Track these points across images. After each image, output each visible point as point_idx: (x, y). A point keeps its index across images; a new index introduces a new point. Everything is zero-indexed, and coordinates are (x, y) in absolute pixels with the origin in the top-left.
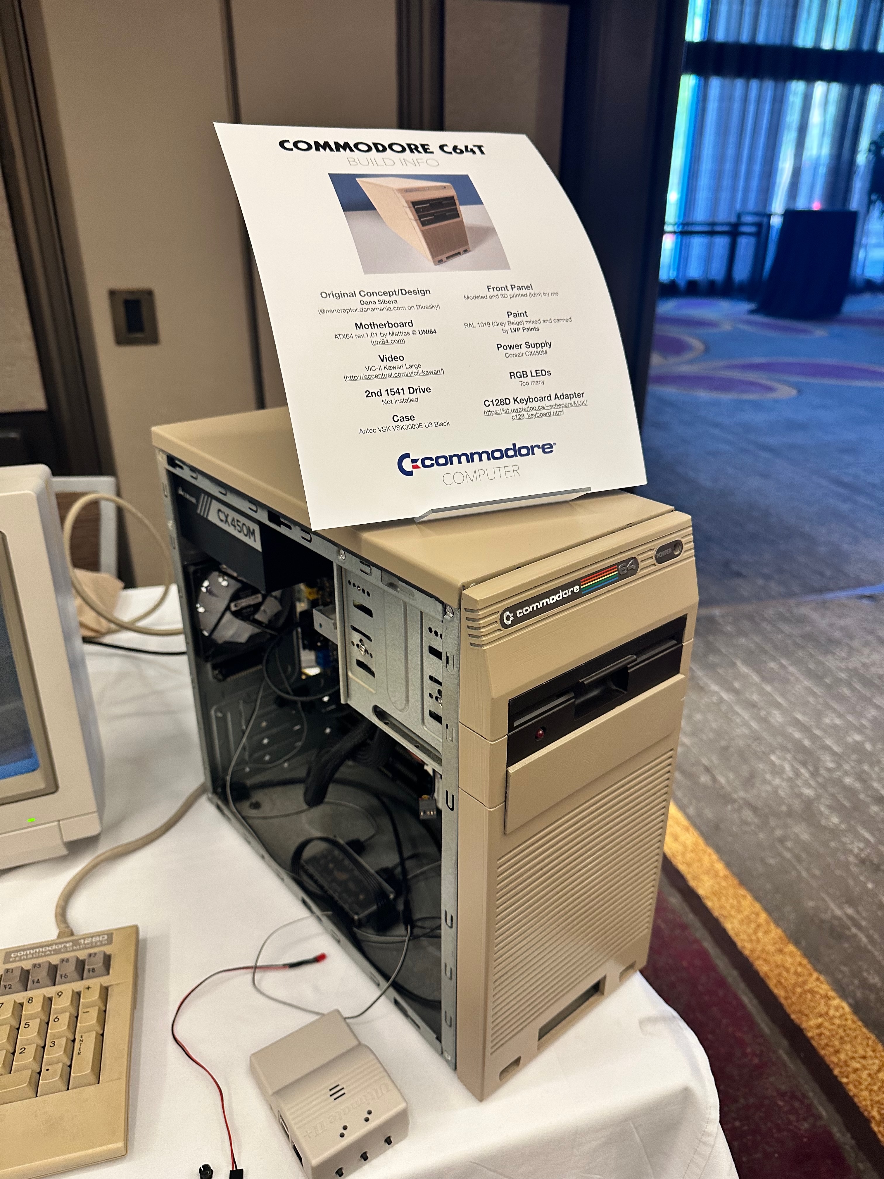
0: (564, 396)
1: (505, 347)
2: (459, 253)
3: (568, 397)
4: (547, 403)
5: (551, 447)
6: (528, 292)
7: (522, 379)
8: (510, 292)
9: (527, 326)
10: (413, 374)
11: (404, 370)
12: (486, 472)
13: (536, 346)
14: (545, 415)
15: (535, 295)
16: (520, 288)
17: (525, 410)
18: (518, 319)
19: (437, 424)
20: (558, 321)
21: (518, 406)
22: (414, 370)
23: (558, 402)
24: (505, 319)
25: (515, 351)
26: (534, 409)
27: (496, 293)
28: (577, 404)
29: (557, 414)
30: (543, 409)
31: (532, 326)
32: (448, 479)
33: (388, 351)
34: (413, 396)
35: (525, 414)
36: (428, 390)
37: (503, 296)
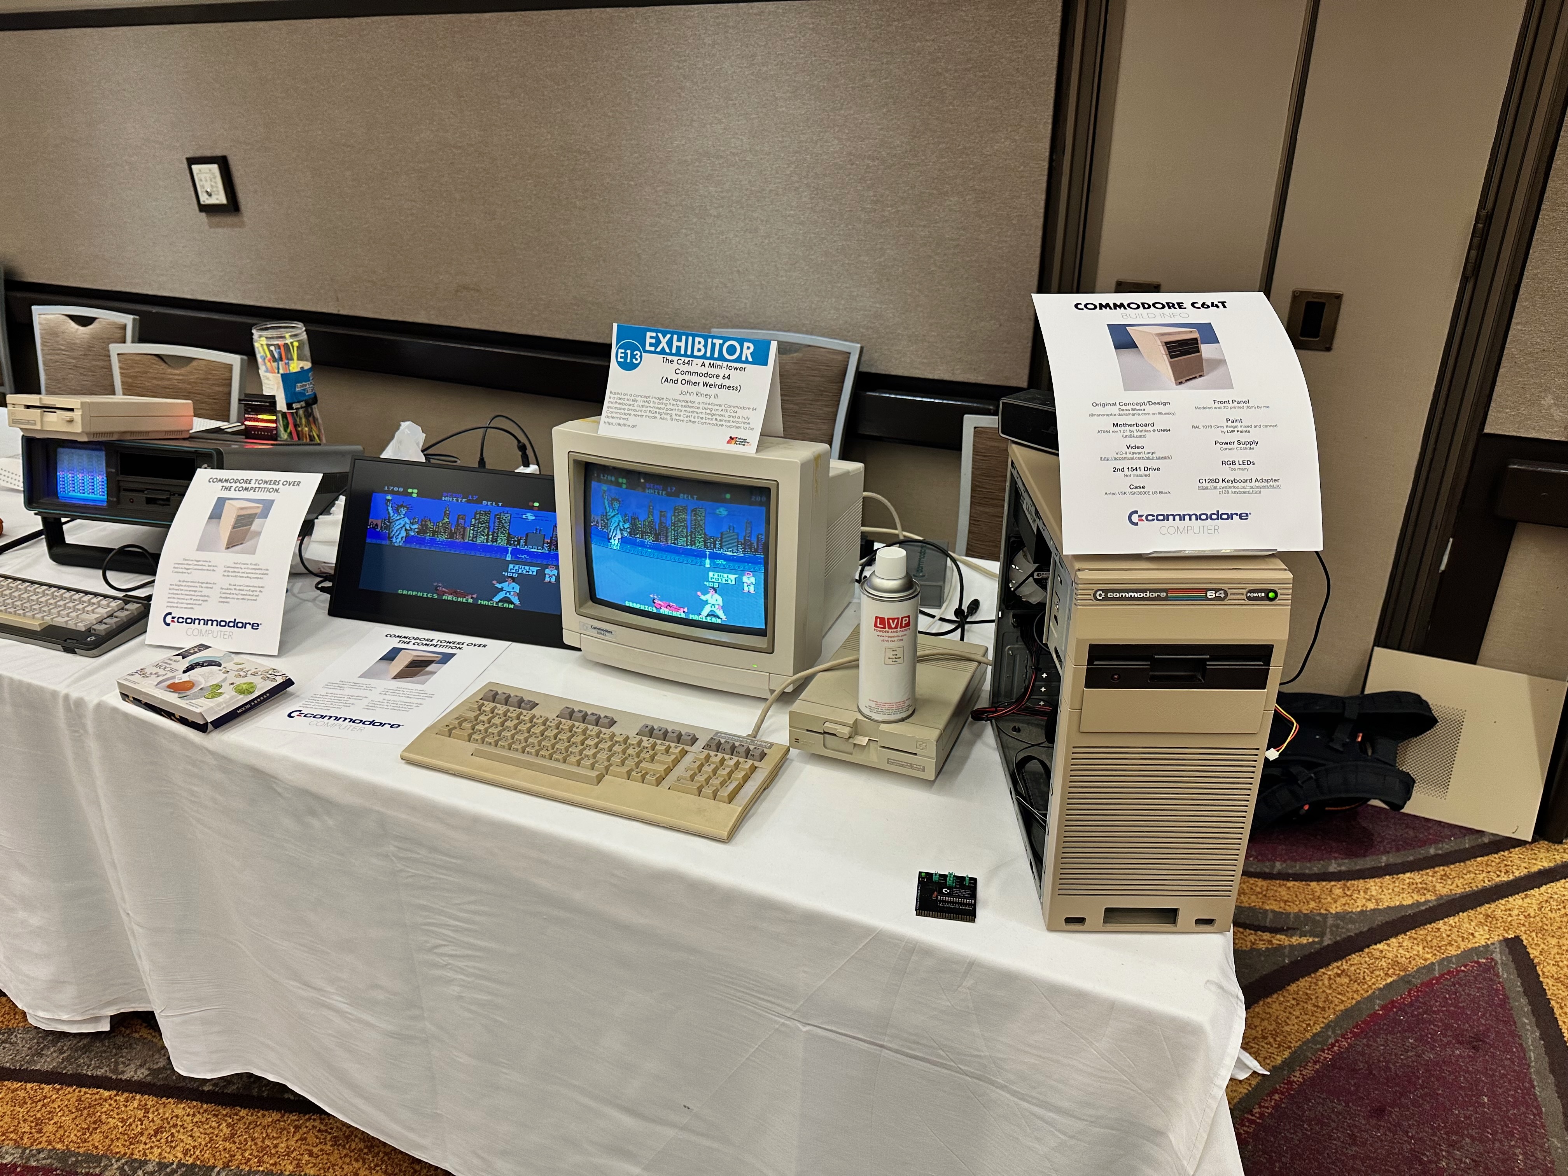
0: (1262, 480)
1: (1221, 444)
2: (1195, 378)
3: (1267, 481)
4: (1248, 484)
5: (1247, 515)
6: (1245, 405)
7: (1231, 466)
8: (1231, 405)
9: (1240, 429)
10: (1149, 458)
11: (1143, 455)
12: (1193, 528)
13: (1246, 443)
14: (1245, 493)
15: (1251, 407)
16: (1238, 402)
17: (1231, 488)
18: (1235, 424)
19: (1161, 493)
20: (1266, 426)
21: (1224, 484)
22: (1150, 455)
23: (1257, 484)
24: (1225, 423)
25: (1229, 446)
26: (1237, 487)
27: (1220, 405)
28: (1272, 487)
29: (1255, 493)
30: (1245, 488)
31: (1245, 429)
32: (1164, 530)
33: (1133, 442)
34: (1147, 473)
35: (1230, 491)
36: (1158, 469)
37: (1225, 407)
